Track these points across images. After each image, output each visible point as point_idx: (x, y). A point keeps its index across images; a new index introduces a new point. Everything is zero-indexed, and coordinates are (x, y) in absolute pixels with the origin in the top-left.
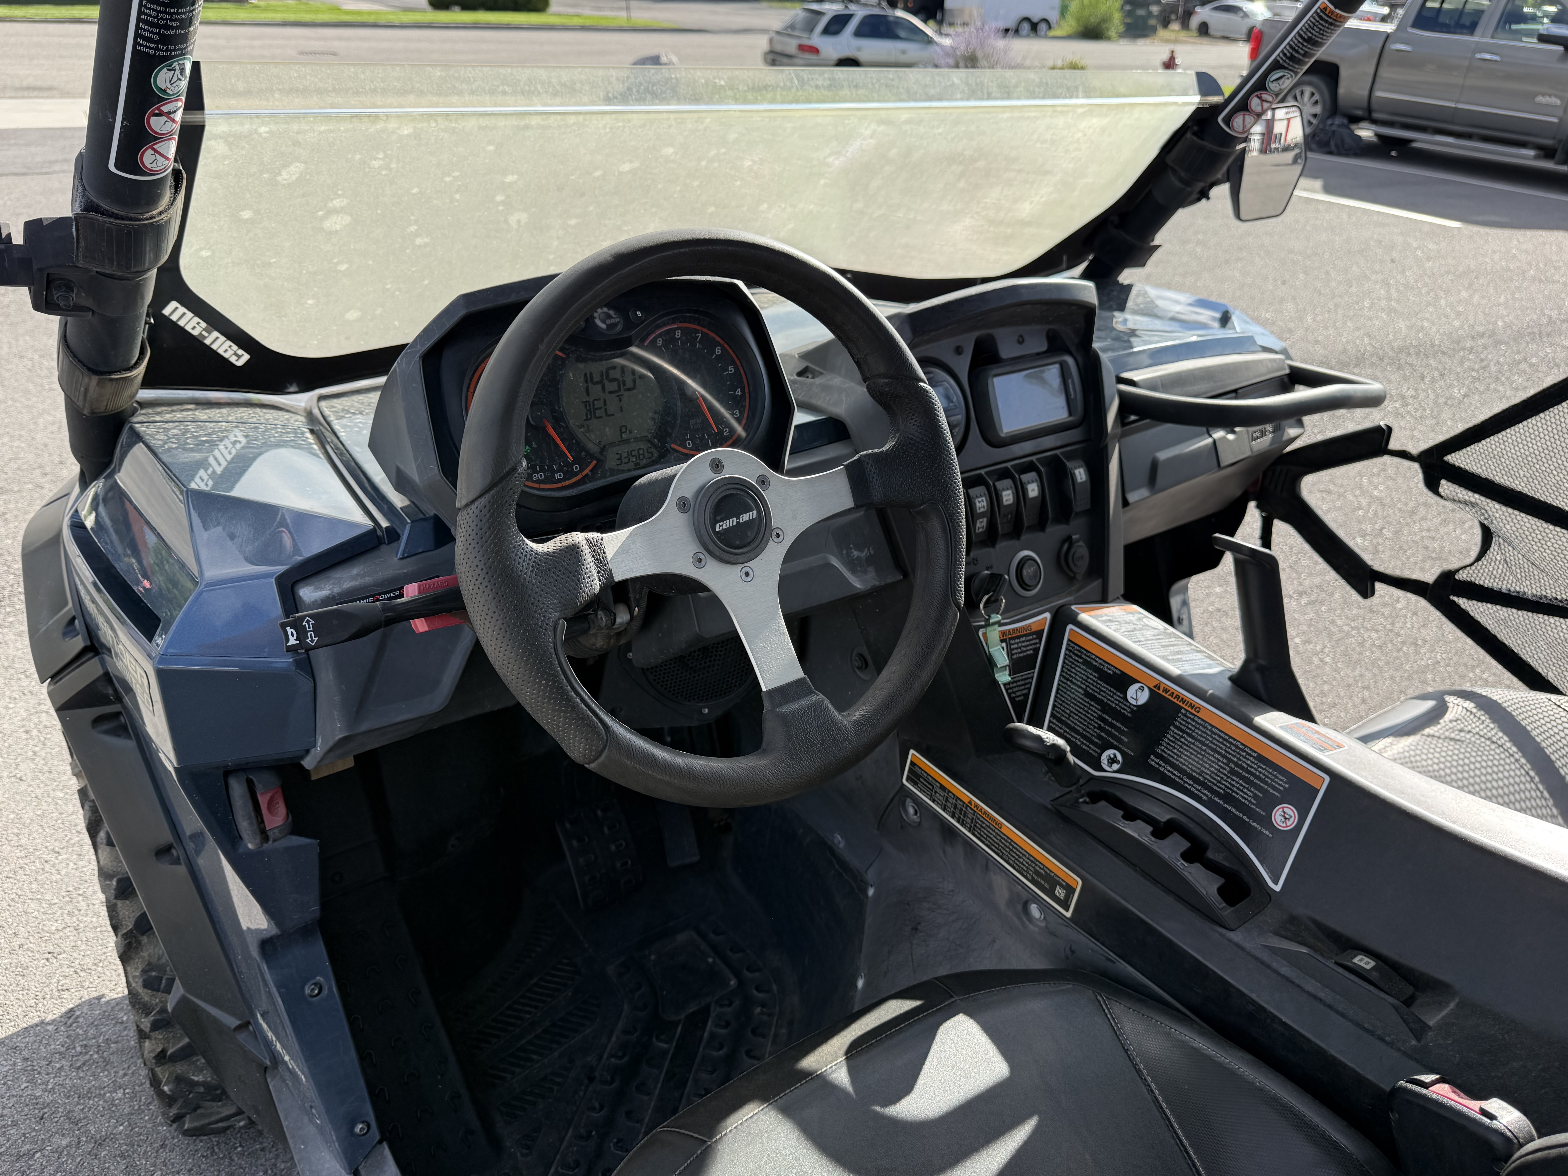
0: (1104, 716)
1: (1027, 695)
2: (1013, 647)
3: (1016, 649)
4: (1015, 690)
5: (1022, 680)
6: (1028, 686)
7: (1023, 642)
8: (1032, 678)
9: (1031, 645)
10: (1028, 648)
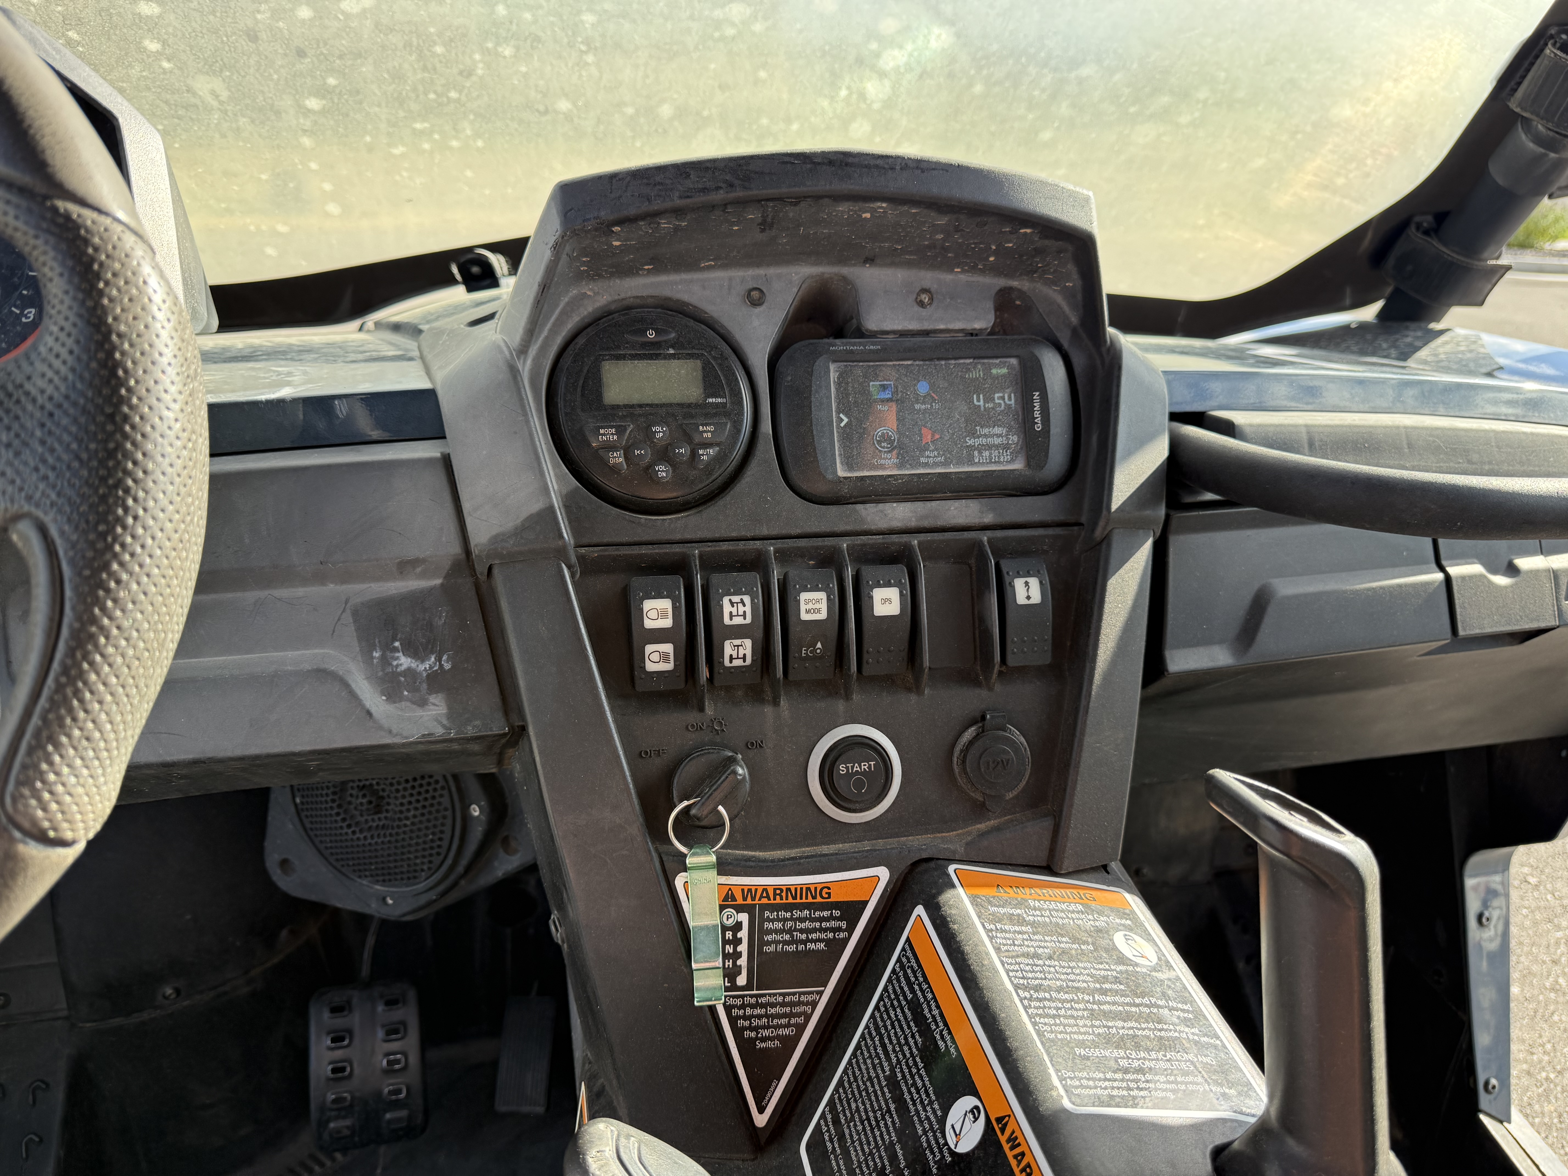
0: (898, 1147)
1: (790, 1044)
2: (768, 925)
3: (776, 931)
4: (755, 1022)
5: (783, 1004)
6: (801, 1020)
7: (802, 920)
8: (814, 1004)
9: (822, 930)
10: (814, 936)
